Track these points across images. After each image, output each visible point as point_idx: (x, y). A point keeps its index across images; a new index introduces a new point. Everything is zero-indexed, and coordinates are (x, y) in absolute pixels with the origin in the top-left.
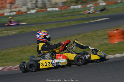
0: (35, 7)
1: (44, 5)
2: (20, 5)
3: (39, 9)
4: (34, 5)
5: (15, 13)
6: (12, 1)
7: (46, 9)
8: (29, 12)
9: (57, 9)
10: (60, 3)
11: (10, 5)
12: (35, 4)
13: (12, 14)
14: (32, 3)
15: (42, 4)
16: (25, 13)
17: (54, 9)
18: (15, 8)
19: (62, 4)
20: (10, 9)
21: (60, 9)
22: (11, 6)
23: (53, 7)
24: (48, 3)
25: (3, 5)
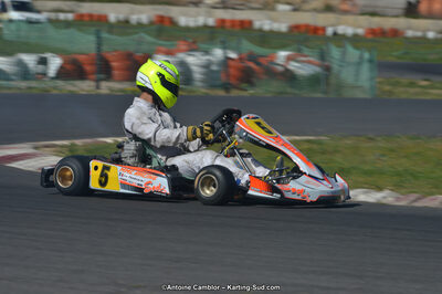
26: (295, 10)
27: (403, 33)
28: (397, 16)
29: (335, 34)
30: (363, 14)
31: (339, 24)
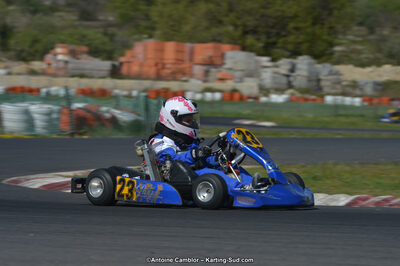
0: (285, 87)
1: (314, 83)
2: (238, 74)
3: (298, 95)
4: (284, 80)
5: (218, 96)
6: (211, 57)
7: (322, 97)
8: (263, 99)
9: (357, 101)
10: (367, 83)
11: (205, 68)
12: (288, 76)
13: (209, 96)
14: (276, 73)
15: (310, 80)
16: (251, 100)
17: (348, 100)
18: (222, 80)
19: (375, 90)
20: (205, 81)
21: (366, 104)
22: (207, 73)
23: (344, 94)
24: (327, 80)
25: (184, 66)
26: (9, 74)
27: (110, 92)
28: (103, 77)
29: (48, 94)
30: (73, 76)
31: (52, 86)
